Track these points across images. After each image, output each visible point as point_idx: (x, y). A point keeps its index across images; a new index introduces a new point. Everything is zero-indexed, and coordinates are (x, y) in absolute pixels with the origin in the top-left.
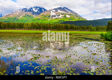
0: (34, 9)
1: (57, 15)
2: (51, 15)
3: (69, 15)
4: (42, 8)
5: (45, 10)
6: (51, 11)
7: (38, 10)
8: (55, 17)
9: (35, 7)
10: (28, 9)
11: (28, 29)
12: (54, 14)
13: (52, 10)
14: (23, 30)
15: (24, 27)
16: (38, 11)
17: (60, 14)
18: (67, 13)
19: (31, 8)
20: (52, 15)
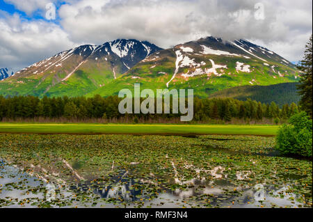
0: (115, 46)
1: (199, 65)
2: (177, 67)
3: (245, 62)
4: (143, 42)
5: (154, 48)
6: (178, 53)
7: (131, 50)
8: (190, 73)
9: (118, 41)
10: (95, 48)
11: (80, 117)
12: (187, 61)
13: (182, 48)
14: (60, 122)
15: (65, 111)
16: (129, 53)
17: (212, 62)
18: (239, 56)
19: (107, 45)
20: (180, 64)
